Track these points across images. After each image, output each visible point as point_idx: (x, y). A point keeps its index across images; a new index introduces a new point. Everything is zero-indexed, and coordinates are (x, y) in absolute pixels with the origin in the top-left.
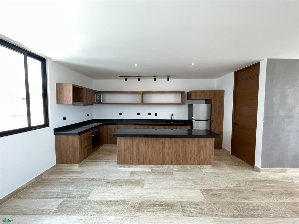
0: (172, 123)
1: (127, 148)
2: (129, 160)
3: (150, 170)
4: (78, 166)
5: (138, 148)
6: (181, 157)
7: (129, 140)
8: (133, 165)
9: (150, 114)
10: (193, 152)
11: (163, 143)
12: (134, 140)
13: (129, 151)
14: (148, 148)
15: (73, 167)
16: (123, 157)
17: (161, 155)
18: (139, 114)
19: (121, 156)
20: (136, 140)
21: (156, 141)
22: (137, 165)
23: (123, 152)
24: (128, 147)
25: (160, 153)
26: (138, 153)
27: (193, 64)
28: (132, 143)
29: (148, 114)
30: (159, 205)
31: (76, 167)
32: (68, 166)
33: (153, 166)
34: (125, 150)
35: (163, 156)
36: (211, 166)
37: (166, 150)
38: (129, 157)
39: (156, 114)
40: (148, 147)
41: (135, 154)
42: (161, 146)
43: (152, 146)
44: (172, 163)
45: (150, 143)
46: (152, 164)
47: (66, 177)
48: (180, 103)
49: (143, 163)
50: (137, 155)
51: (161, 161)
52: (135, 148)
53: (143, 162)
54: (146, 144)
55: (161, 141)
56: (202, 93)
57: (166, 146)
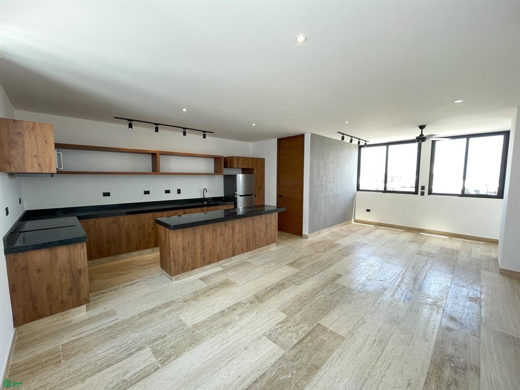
0: (205, 203)
1: (187, 245)
2: (190, 263)
3: (220, 269)
4: (85, 308)
5: (203, 241)
6: (251, 241)
7: (189, 231)
8: (196, 270)
9: (168, 192)
10: (261, 232)
11: (233, 228)
12: (196, 230)
13: (191, 249)
14: (216, 239)
15: (71, 315)
16: (180, 262)
17: (231, 244)
18: (147, 193)
19: (177, 260)
20: (199, 230)
21: (225, 226)
22: (201, 268)
23: (181, 253)
24: (188, 243)
25: (230, 241)
26: (203, 248)
27: (254, 125)
28: (194, 237)
29: (166, 191)
30: (273, 289)
31: (80, 314)
32: (55, 319)
33: (222, 261)
34: (183, 249)
35: (233, 245)
36: (275, 244)
37: (236, 236)
38: (191, 259)
39: (179, 191)
40: (216, 236)
41: (199, 251)
42: (231, 232)
43: (221, 235)
44: (243, 252)
45: (218, 231)
46: (221, 260)
47: (87, 333)
48: (214, 172)
49: (209, 263)
50: (201, 253)
51: (231, 252)
52: (199, 243)
53: (210, 261)
54: (212, 232)
55: (231, 225)
56: (244, 160)
57: (236, 230)
